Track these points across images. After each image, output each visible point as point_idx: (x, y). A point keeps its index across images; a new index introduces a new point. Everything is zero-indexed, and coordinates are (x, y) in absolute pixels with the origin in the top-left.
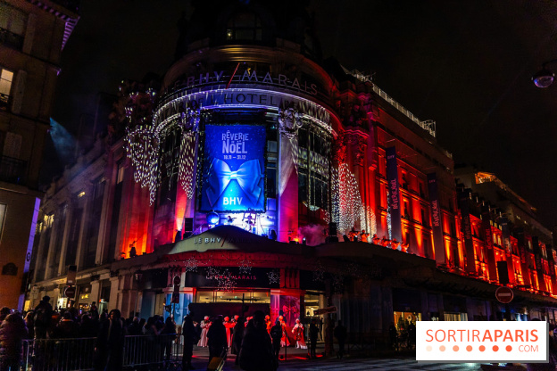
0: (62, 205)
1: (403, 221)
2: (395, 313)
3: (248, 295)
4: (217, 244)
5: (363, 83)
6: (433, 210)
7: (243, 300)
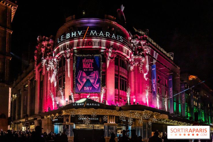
2: (152, 132)
3: (95, 125)
5: (143, 35)
6: (170, 92)
7: (93, 127)
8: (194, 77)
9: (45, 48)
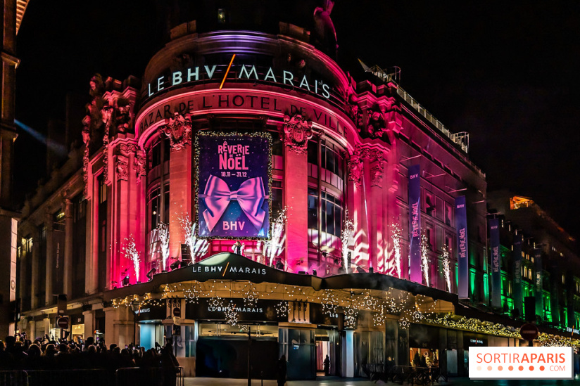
2: (411, 349)
3: (255, 328)
5: (386, 83)
6: (460, 239)
7: (249, 333)
8: (524, 201)
9: (112, 110)
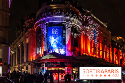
0: (15, 49)
1: (97, 50)
3: (60, 68)
4: (52, 57)
5: (88, 13)
8: (120, 38)
9: (29, 23)
